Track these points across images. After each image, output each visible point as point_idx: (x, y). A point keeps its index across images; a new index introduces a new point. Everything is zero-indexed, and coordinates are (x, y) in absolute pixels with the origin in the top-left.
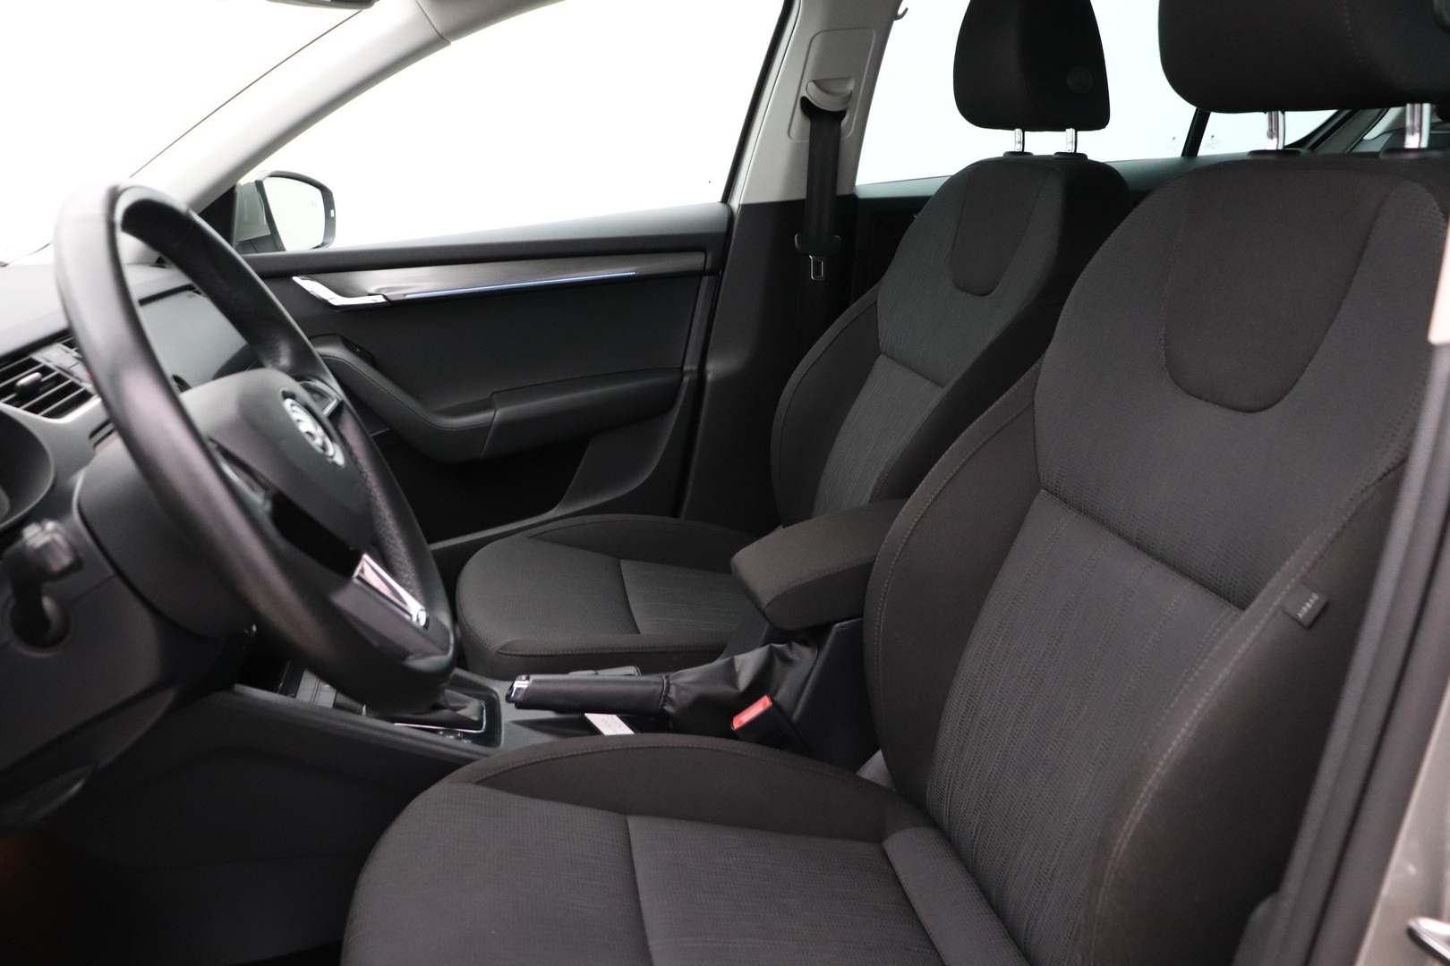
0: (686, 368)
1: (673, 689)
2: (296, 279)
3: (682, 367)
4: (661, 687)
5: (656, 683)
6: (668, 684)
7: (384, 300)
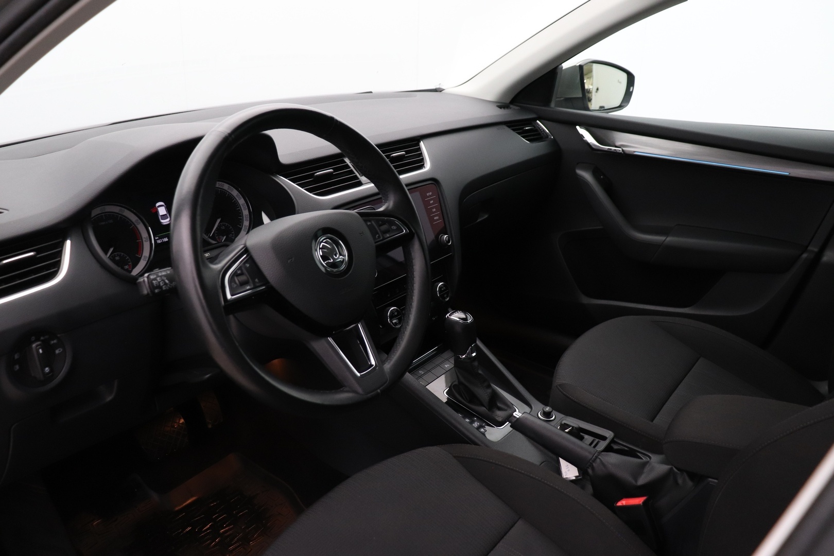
0: (810, 248)
1: (598, 460)
2: (578, 127)
3: (807, 247)
4: (591, 456)
5: (590, 453)
6: (597, 457)
7: (621, 151)
